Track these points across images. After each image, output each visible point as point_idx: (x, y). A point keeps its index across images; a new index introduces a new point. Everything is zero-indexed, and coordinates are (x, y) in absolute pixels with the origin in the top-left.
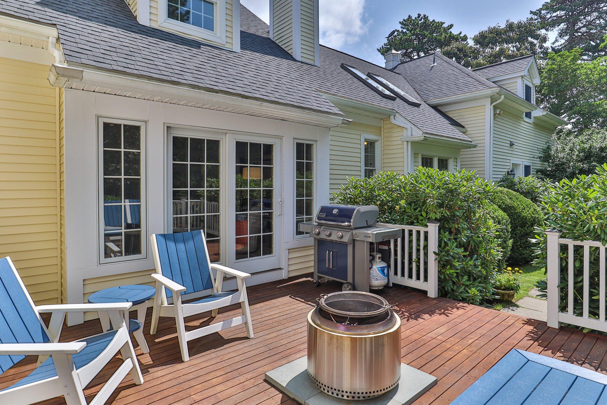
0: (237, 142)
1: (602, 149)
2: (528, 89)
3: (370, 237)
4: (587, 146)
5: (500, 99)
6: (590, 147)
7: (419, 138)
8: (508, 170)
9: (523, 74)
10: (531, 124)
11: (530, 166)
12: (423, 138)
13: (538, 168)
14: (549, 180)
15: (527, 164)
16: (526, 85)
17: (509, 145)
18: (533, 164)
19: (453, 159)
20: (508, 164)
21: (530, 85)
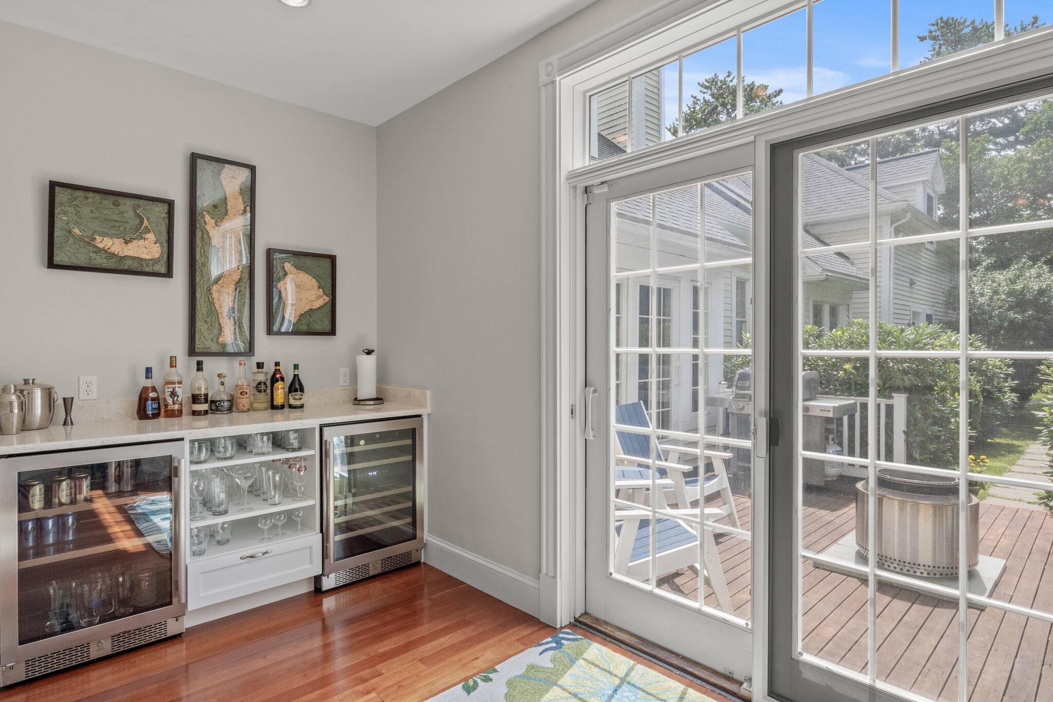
0: (641, 286)
1: (1042, 292)
2: (930, 199)
3: (829, 411)
4: (1018, 287)
5: (906, 217)
6: (1023, 289)
7: (818, 277)
8: (908, 322)
9: (926, 178)
10: (932, 251)
11: (931, 316)
12: (824, 277)
13: (941, 318)
14: (975, 336)
15: (929, 312)
16: (928, 194)
17: (908, 285)
18: (936, 313)
19: (845, 305)
20: (908, 313)
21: (933, 194)
